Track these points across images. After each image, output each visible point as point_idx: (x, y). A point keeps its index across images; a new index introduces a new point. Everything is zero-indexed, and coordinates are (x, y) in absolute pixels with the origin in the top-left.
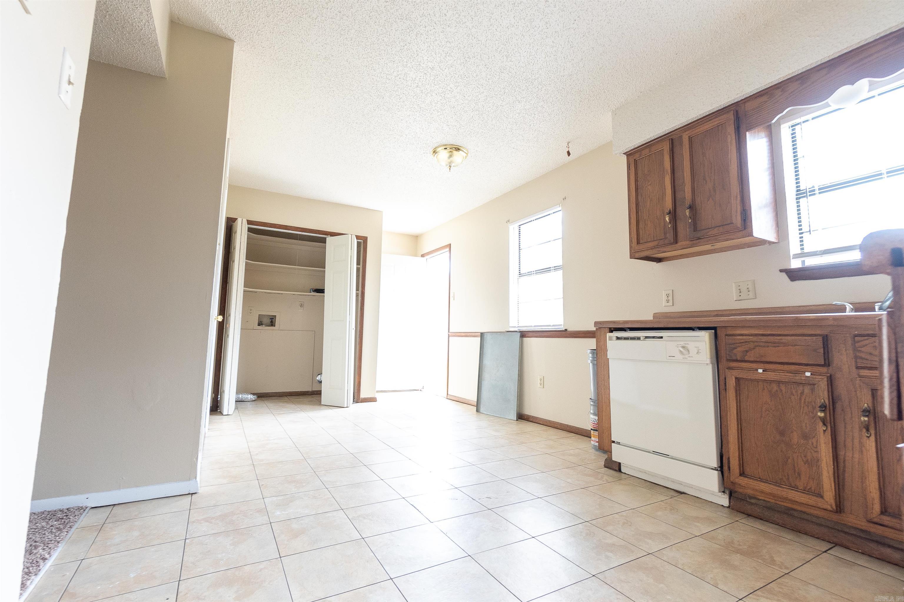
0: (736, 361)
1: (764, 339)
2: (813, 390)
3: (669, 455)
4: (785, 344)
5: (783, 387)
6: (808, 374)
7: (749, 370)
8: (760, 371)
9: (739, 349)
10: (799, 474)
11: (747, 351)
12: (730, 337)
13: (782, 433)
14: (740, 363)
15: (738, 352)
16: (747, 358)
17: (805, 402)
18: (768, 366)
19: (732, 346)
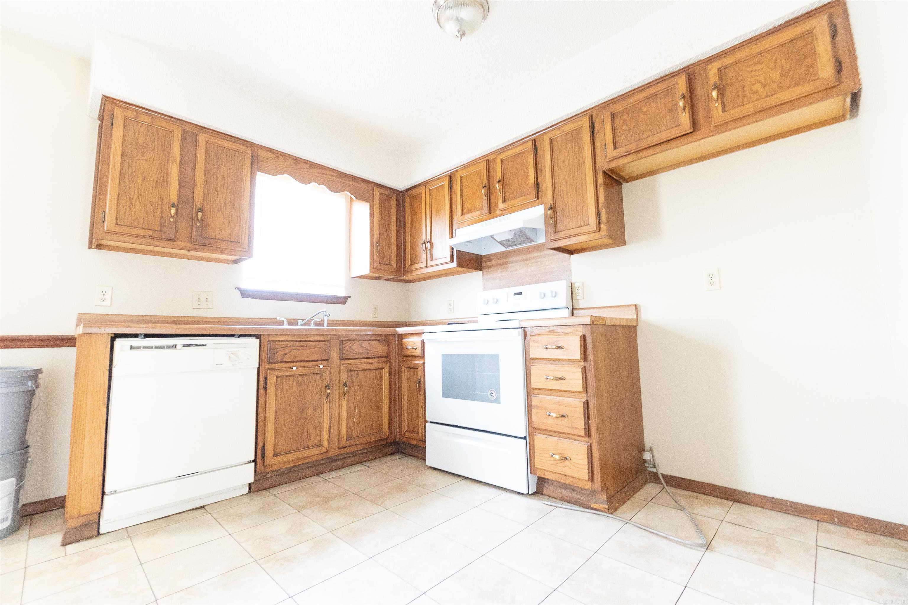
0: (277, 362)
1: (298, 344)
2: (321, 377)
3: (198, 472)
4: (310, 347)
5: (305, 378)
6: (321, 367)
7: (287, 369)
8: (295, 368)
9: (280, 353)
10: (310, 436)
11: (286, 354)
12: (274, 343)
13: (302, 412)
14: (277, 365)
15: (279, 356)
16: (285, 360)
17: (316, 386)
18: (298, 364)
19: (276, 350)
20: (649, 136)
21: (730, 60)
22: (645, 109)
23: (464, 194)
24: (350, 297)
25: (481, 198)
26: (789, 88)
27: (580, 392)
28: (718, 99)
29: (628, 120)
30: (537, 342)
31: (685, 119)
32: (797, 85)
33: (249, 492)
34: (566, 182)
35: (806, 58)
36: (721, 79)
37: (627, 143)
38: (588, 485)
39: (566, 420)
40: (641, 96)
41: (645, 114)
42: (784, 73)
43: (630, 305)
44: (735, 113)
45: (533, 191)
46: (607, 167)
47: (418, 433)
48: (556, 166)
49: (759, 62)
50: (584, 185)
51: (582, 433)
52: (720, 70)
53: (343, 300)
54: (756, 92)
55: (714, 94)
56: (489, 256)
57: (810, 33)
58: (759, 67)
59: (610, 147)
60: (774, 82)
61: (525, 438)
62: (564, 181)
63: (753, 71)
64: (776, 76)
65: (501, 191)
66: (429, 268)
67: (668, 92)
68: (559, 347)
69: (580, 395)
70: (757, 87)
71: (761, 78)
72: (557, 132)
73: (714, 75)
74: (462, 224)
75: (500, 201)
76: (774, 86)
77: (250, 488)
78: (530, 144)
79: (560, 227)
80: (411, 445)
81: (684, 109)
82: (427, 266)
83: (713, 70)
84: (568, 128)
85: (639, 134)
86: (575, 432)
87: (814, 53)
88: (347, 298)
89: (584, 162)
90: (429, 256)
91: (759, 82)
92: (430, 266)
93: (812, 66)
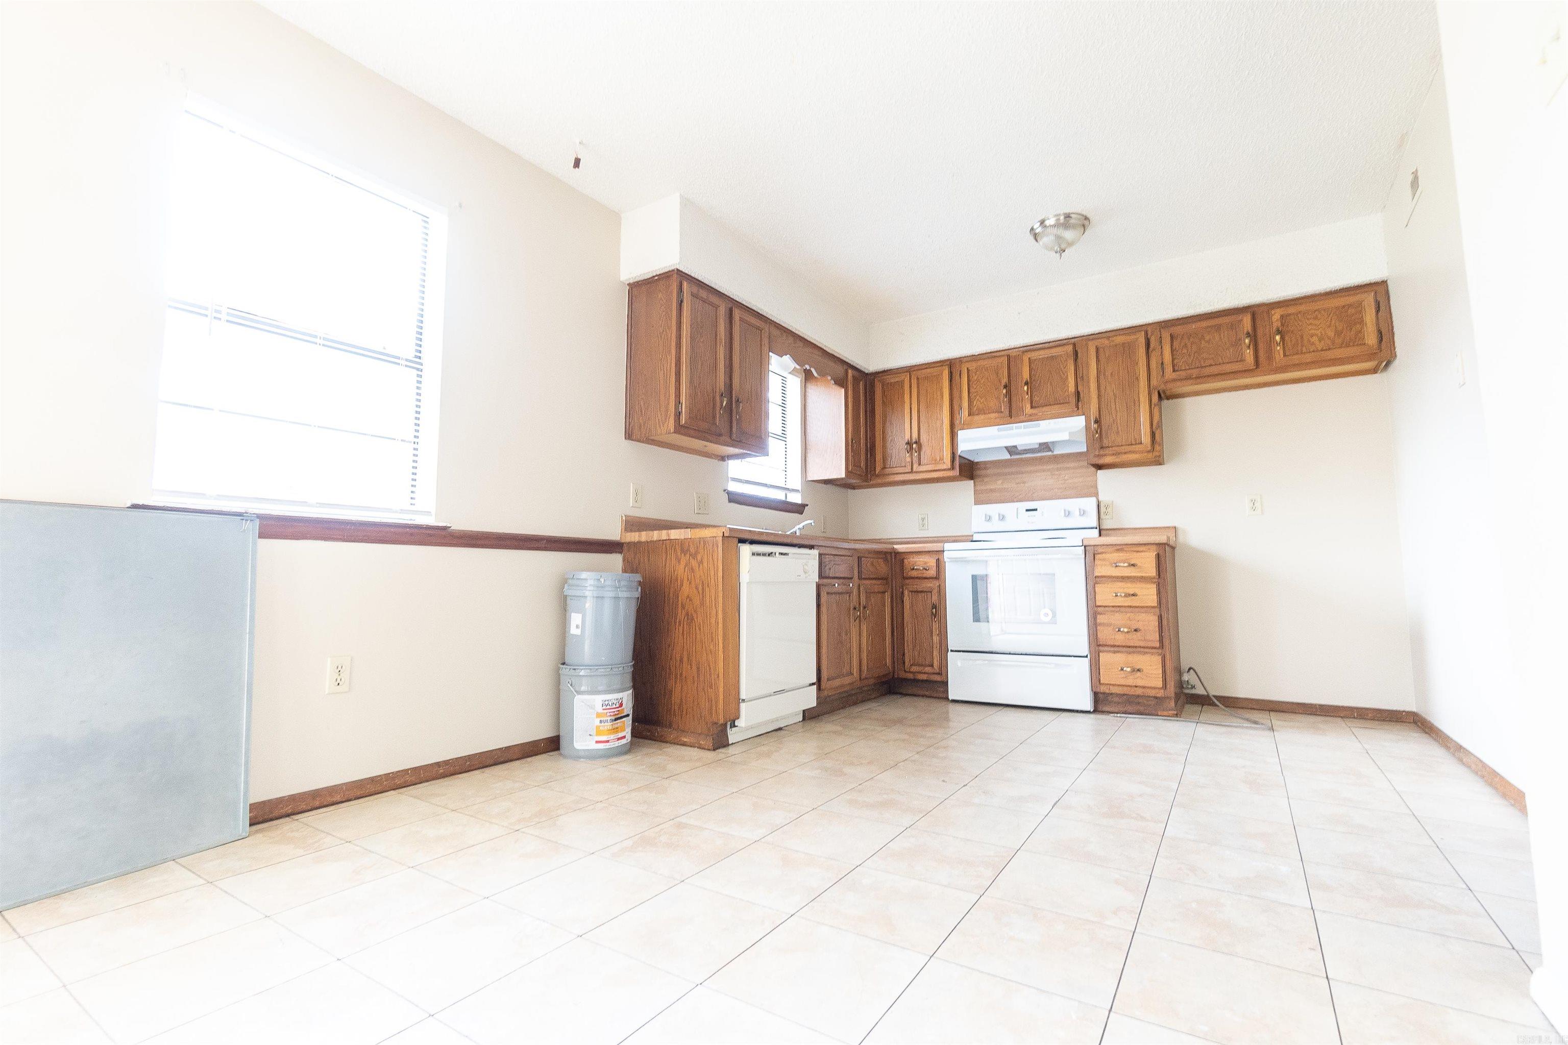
0: (826, 577)
1: (836, 558)
2: (850, 597)
4: (843, 563)
5: (841, 597)
6: (851, 585)
7: (831, 585)
8: (836, 585)
9: (827, 567)
10: (845, 662)
11: (830, 569)
12: (823, 556)
13: (840, 635)
14: (826, 580)
15: (827, 571)
16: (830, 575)
18: (837, 581)
19: (825, 564)
20: (1211, 365)
21: (1292, 310)
22: (1207, 338)
23: (972, 390)
24: (807, 505)
25: (998, 398)
26: (1341, 347)
27: (1153, 607)
28: (1280, 343)
29: (1189, 345)
30: (1104, 560)
31: (1249, 354)
32: (1348, 346)
33: (804, 719)
34: (1115, 395)
35: (1355, 324)
36: (1282, 325)
37: (1188, 368)
38: (1161, 694)
39: (1138, 634)
40: (1204, 324)
41: (1208, 342)
42: (1338, 333)
43: (1168, 528)
44: (1296, 359)
45: (1073, 400)
46: (1162, 387)
47: (932, 666)
48: (1102, 377)
49: (1316, 318)
50: (1137, 403)
51: (1157, 645)
52: (1282, 316)
53: (799, 509)
54: (1313, 344)
55: (1278, 338)
56: (985, 463)
57: (1360, 304)
58: (1317, 322)
59: (1169, 369)
60: (1329, 338)
61: (1087, 657)
62: (1111, 394)
63: (1311, 324)
64: (1331, 334)
65: (1029, 394)
66: (914, 474)
67: (1232, 326)
68: (1133, 565)
69: (1153, 610)
70: (1315, 339)
71: (1318, 332)
72: (1106, 342)
73: (1277, 320)
74: (967, 426)
75: (1028, 406)
76: (1329, 342)
77: (804, 716)
78: (1070, 348)
79: (1106, 442)
80: (919, 680)
81: (1249, 347)
82: (912, 472)
83: (1276, 315)
84: (1119, 339)
85: (1200, 362)
86: (1150, 644)
87: (1362, 322)
88: (804, 506)
89: (1137, 379)
90: (915, 459)
91: (1317, 335)
92: (916, 472)
93: (1360, 332)
